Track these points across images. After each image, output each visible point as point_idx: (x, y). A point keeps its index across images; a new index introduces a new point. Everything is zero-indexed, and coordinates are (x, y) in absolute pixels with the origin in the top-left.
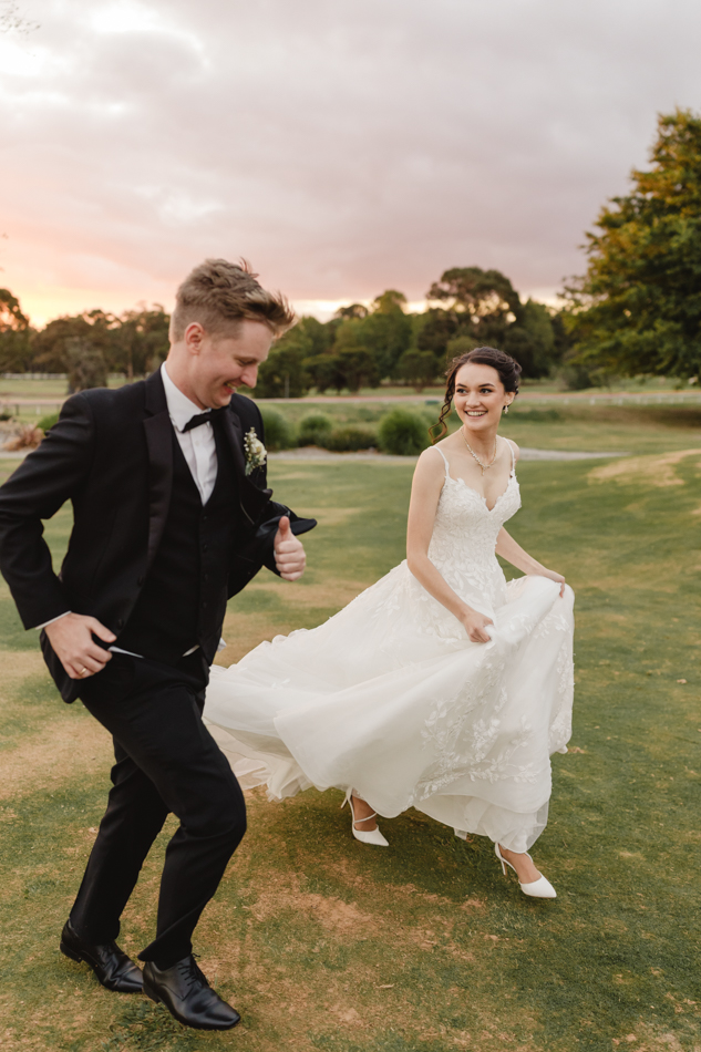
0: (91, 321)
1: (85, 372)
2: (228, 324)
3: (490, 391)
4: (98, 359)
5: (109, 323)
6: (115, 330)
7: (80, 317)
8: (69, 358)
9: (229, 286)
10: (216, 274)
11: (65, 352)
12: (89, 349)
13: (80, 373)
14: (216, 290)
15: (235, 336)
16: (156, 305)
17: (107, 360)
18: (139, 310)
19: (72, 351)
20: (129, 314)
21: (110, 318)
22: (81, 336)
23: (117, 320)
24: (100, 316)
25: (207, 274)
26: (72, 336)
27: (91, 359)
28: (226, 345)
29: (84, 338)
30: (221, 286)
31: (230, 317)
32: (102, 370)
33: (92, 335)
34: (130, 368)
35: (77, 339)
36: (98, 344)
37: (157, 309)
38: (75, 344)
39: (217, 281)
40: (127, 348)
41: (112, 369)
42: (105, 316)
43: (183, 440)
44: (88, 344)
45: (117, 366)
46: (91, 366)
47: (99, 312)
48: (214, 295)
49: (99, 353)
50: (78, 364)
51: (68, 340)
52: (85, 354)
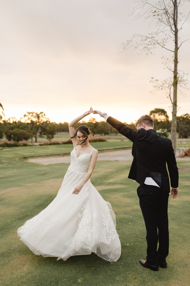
0: (185, 117)
11: (178, 126)
12: (185, 125)
13: (183, 132)
19: (180, 126)
22: (183, 121)
27: (186, 128)
36: (188, 123)
42: (189, 115)
44: (185, 123)
46: (186, 130)
47: (187, 114)
49: (188, 126)
50: (182, 129)
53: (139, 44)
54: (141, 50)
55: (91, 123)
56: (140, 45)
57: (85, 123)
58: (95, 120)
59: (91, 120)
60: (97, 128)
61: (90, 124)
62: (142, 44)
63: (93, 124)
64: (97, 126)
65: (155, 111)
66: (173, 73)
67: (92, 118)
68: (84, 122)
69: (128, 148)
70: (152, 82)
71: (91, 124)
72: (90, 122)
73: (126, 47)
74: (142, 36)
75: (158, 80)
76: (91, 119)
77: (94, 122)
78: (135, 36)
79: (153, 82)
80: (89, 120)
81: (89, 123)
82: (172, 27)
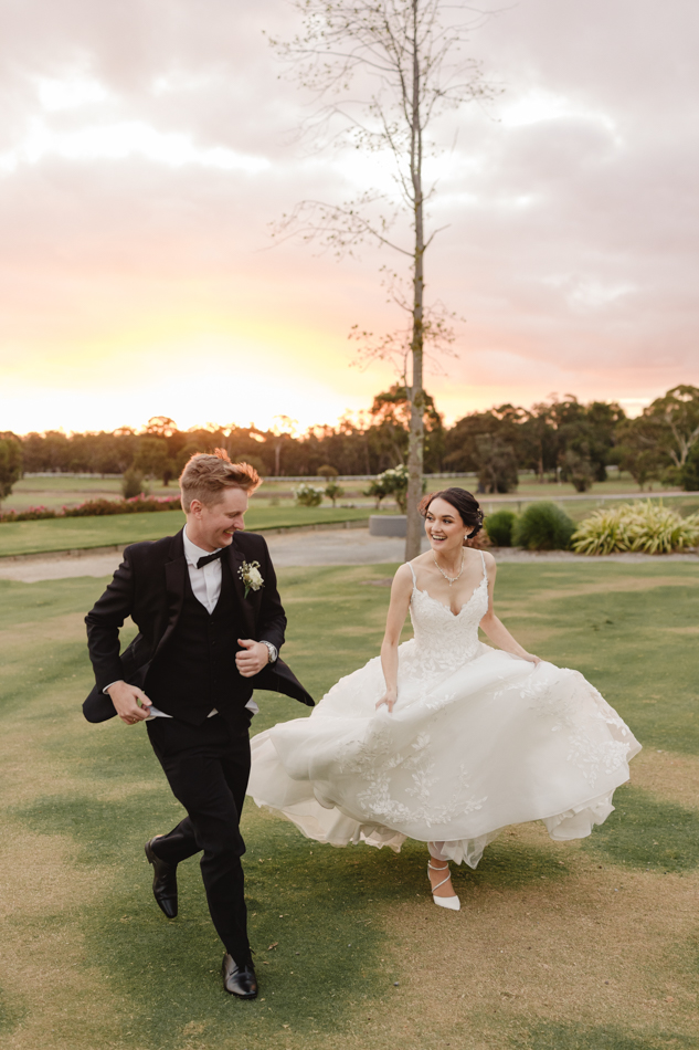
0: (500, 417)
1: (495, 469)
2: (215, 495)
3: (450, 522)
4: (508, 454)
5: (518, 417)
6: (526, 423)
7: (489, 412)
8: (479, 455)
9: (210, 471)
10: (199, 466)
11: (476, 450)
12: (500, 445)
13: (491, 470)
14: (202, 476)
15: (221, 501)
16: (569, 395)
17: (518, 456)
18: (549, 402)
19: (483, 447)
20: (540, 407)
21: (520, 413)
22: (491, 432)
23: (528, 413)
24: (508, 411)
25: (195, 467)
26: (483, 433)
27: (502, 455)
28: (217, 508)
29: (495, 434)
30: (204, 473)
31: (214, 491)
32: (512, 467)
33: (502, 430)
34: (540, 464)
35: (487, 435)
36: (509, 439)
37: (570, 400)
38: (486, 441)
39: (201, 470)
40: (537, 443)
41: (522, 465)
42: (514, 410)
43: (194, 574)
44: (499, 440)
45: (528, 461)
46: (502, 463)
47: (509, 406)
48: (201, 480)
49: (510, 449)
50: (489, 461)
51: (479, 436)
52: (496, 450)
53: (318, 229)
54: (321, 244)
55: (155, 435)
56: (319, 232)
57: (132, 434)
58: (171, 425)
59: (156, 425)
60: (179, 454)
61: (150, 440)
62: (324, 229)
63: (163, 442)
64: (180, 448)
65: (394, 394)
66: (411, 315)
67: (160, 418)
68: (128, 433)
69: (292, 529)
70: (353, 339)
71: (158, 442)
72: (150, 431)
73: (280, 232)
74: (325, 205)
75: (368, 332)
76: (155, 422)
77: (169, 434)
78: (306, 205)
79: (358, 338)
80: (148, 425)
81: (147, 435)
82: (407, 187)
